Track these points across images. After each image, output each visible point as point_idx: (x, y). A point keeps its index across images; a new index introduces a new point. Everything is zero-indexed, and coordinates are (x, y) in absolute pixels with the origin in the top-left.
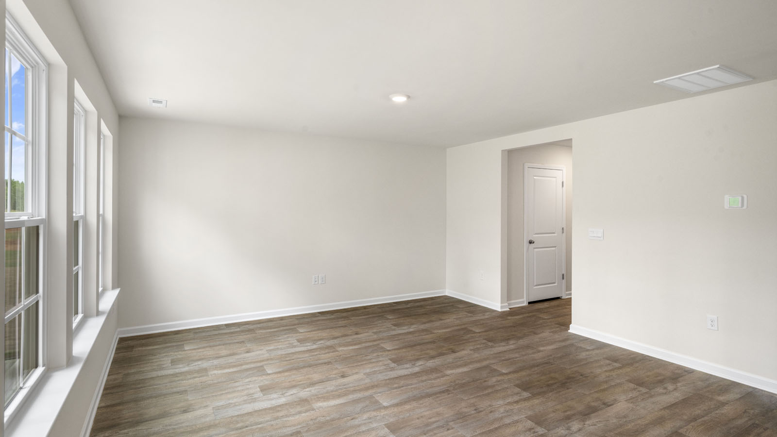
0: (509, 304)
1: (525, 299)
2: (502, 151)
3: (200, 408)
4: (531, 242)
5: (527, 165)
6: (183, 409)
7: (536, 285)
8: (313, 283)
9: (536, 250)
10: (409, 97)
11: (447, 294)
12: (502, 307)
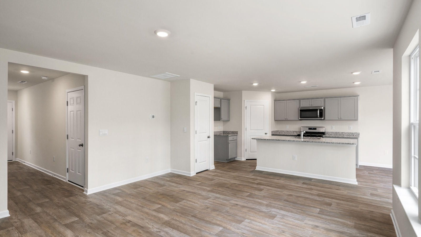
3: (309, 224)
6: (318, 228)
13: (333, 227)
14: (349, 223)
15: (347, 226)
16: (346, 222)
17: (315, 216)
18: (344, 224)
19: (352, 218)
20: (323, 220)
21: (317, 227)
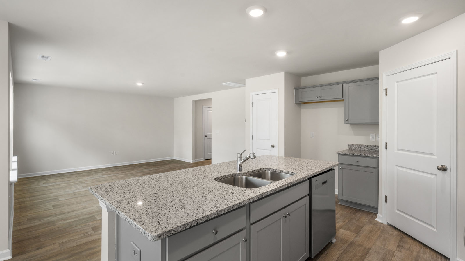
0: (196, 160)
1: (203, 158)
2: (192, 101)
4: (206, 136)
5: (204, 106)
7: (208, 153)
8: (111, 154)
9: (208, 139)
10: (143, 84)
11: (174, 158)
12: (192, 161)
13: (72, 214)
14: (61, 222)
15: (61, 220)
16: (64, 222)
17: (95, 213)
18: (65, 219)
19: (61, 228)
20: (85, 214)
21: (84, 209)
